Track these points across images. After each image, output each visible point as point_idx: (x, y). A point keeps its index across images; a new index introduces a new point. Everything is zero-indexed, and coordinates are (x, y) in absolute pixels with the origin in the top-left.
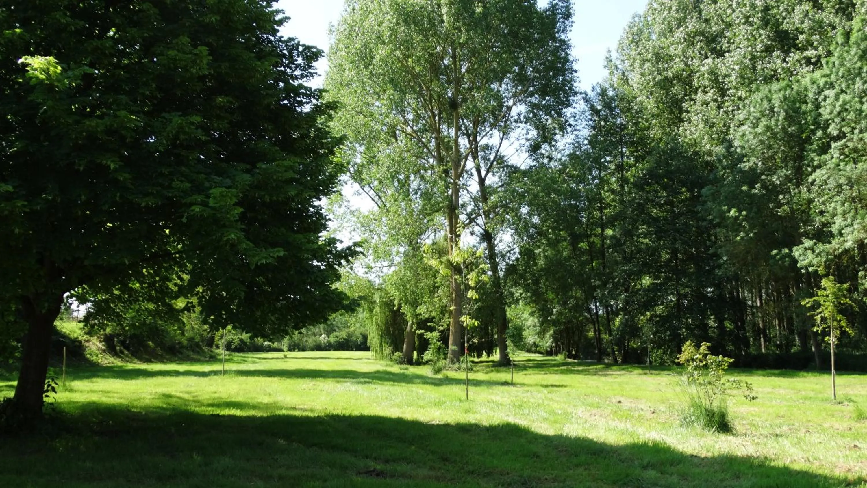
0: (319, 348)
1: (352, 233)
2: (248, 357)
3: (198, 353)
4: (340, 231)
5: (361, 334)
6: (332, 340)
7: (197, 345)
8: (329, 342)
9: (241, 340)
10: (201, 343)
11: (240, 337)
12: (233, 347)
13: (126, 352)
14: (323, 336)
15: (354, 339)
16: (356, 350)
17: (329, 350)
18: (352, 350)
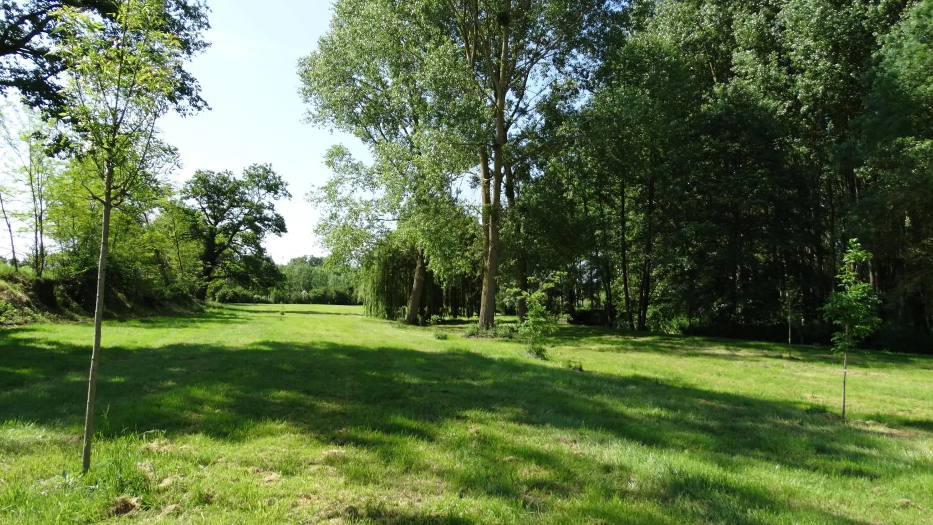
0: (300, 301)
1: (355, 185)
2: (239, 310)
3: (185, 306)
4: (341, 183)
5: (335, 291)
6: (311, 295)
7: (185, 297)
8: (308, 297)
9: (235, 293)
10: (191, 295)
11: (234, 290)
12: (227, 298)
13: (74, 304)
14: (304, 291)
15: (329, 294)
16: (331, 304)
17: (309, 303)
18: (327, 304)
